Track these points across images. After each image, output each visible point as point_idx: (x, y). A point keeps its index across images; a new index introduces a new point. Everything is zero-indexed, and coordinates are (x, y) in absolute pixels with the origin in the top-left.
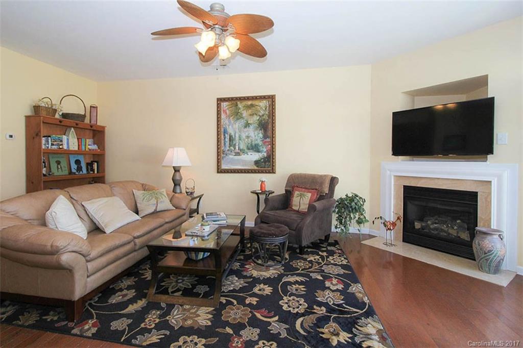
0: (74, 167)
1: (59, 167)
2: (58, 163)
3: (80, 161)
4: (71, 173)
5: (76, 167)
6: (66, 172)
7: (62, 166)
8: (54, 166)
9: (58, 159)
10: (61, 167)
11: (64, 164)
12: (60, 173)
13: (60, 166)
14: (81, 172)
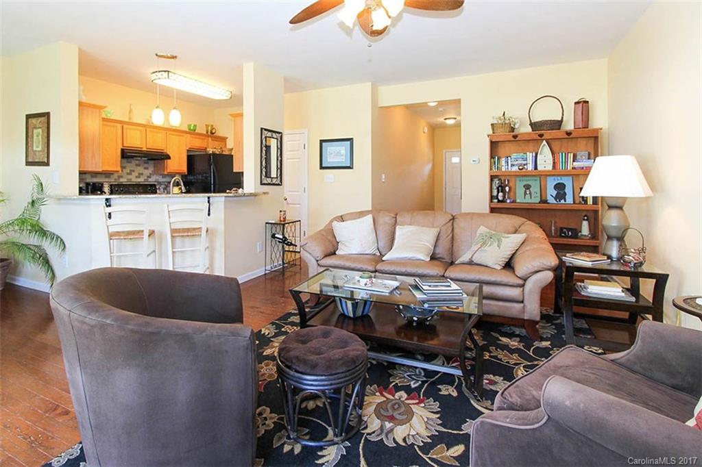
0: (551, 192)
1: (528, 193)
2: (527, 187)
3: (565, 185)
4: (544, 201)
5: (554, 193)
6: (538, 200)
7: (533, 193)
8: (520, 191)
9: (528, 183)
10: (530, 193)
11: (535, 189)
12: (528, 200)
13: (530, 191)
14: (562, 201)
